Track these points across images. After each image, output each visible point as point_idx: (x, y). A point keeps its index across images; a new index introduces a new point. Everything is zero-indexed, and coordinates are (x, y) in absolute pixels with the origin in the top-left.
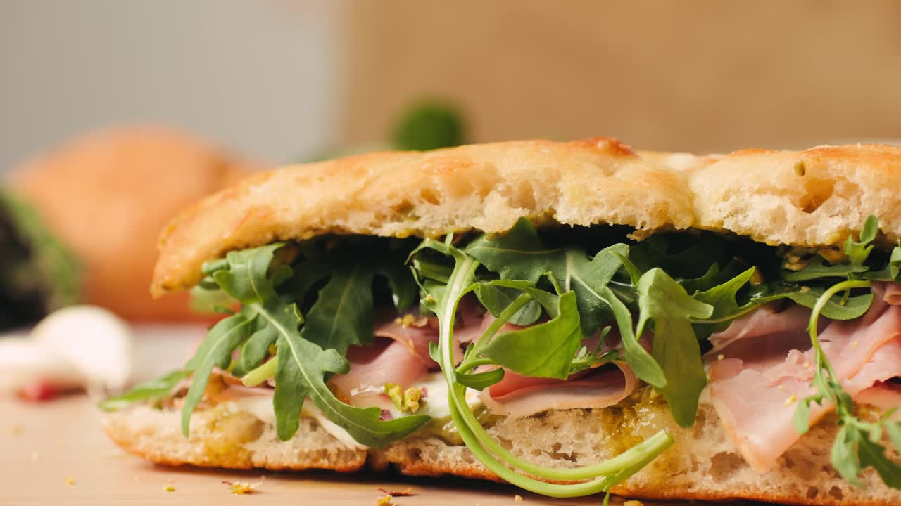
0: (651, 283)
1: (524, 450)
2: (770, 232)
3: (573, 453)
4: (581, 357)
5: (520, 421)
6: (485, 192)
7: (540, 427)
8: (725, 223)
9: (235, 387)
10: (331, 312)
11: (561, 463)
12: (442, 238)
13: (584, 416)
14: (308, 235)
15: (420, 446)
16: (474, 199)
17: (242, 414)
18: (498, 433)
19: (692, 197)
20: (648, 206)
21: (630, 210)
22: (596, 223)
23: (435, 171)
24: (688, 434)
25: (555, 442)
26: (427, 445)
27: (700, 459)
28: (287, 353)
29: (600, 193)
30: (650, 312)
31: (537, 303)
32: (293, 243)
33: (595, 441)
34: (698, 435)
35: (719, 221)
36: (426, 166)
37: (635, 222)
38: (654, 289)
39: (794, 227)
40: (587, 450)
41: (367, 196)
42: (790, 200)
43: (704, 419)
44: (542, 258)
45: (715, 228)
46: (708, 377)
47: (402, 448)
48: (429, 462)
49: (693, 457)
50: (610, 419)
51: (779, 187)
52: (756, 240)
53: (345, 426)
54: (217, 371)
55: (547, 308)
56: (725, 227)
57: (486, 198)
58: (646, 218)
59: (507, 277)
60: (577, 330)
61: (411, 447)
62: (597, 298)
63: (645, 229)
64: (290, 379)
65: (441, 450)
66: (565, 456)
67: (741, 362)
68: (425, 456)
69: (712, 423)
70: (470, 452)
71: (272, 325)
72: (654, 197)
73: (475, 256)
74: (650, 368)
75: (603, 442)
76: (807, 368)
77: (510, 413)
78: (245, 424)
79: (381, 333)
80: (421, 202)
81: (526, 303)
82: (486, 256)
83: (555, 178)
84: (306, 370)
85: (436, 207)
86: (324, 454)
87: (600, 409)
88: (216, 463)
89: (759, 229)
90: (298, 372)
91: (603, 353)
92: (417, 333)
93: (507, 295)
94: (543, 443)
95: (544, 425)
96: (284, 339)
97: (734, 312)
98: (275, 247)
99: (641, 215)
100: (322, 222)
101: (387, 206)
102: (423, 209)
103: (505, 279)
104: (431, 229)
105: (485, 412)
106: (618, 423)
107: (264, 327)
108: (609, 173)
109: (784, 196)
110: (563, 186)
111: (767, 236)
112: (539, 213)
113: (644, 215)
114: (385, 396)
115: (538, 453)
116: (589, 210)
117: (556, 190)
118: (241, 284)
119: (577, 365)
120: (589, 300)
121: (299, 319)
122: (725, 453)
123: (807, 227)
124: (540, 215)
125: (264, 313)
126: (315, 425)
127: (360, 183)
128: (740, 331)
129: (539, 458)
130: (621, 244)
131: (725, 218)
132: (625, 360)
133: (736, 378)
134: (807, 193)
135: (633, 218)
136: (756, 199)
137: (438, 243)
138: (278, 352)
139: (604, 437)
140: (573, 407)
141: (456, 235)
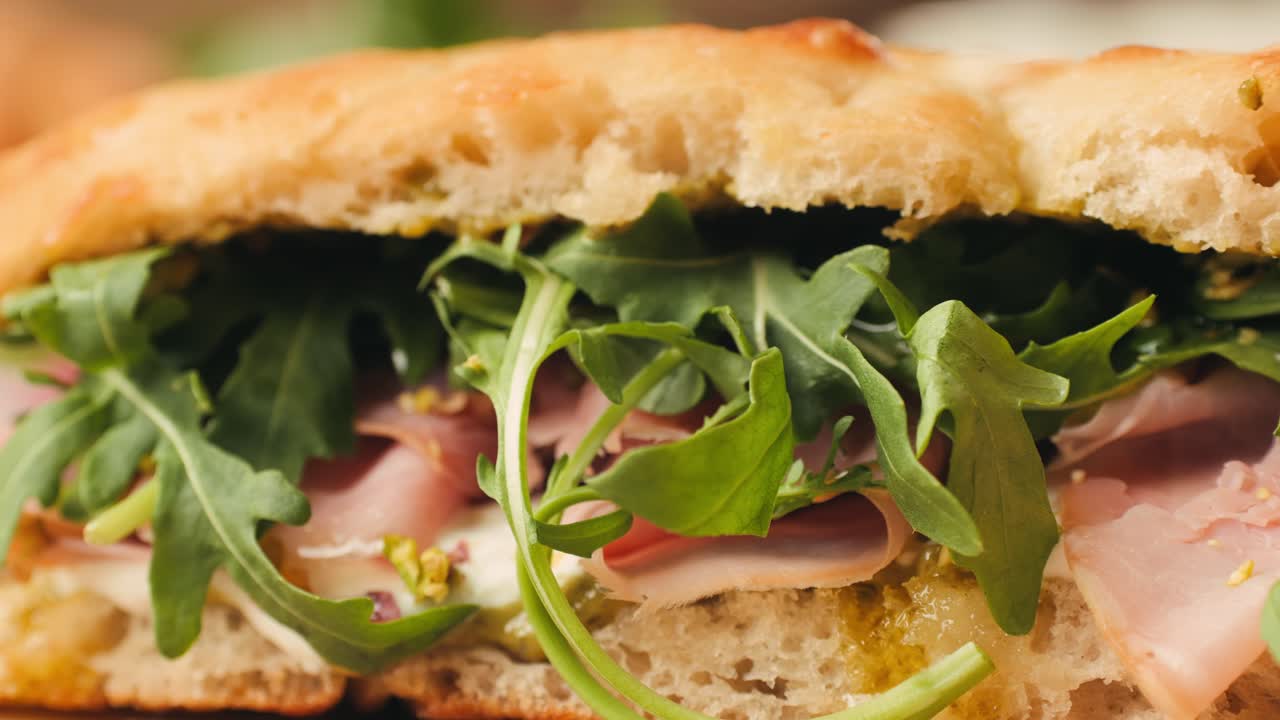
0: (943, 335)
1: (676, 672)
2: (1185, 225)
3: (778, 680)
4: (793, 482)
5: (667, 616)
6: (585, 139)
7: (707, 625)
8: (1088, 206)
9: (69, 544)
10: (268, 389)
11: (753, 701)
12: (497, 236)
13: (800, 603)
14: (219, 233)
15: (457, 663)
16: (563, 153)
17: (87, 596)
18: (620, 639)
19: (1014, 148)
20: (926, 167)
21: (890, 177)
22: (818, 202)
23: (481, 96)
24: (1022, 643)
25: (739, 658)
26: (473, 662)
27: (1047, 693)
28: (177, 478)
29: (826, 142)
30: (945, 397)
31: (695, 371)
32: (188, 249)
33: (824, 655)
34: (1040, 645)
35: (1075, 200)
36: (461, 87)
37: (901, 202)
38: (949, 346)
39: (1237, 215)
40: (808, 672)
41: (341, 148)
42: (1227, 155)
43: (1054, 608)
44: (704, 276)
45: (1066, 214)
46: (1058, 520)
47: (421, 668)
48: (475, 696)
49: (1031, 689)
50: (852, 609)
51: (1204, 132)
52: (1153, 240)
53: (301, 630)
54: (33, 507)
55: (716, 378)
56: (1089, 212)
57: (588, 153)
58: (923, 192)
59: (634, 316)
60: (786, 430)
61: (439, 664)
62: (820, 358)
63: (922, 214)
64: (185, 529)
65: (501, 672)
66: (761, 686)
67: (1122, 486)
68: (469, 685)
69: (1069, 618)
70: (559, 678)
71: (146, 418)
72: (940, 149)
73: (568, 273)
74: (944, 514)
75: (842, 658)
76: (1264, 501)
77: (645, 598)
78: (92, 616)
79: (372, 426)
80: (452, 161)
81: (672, 370)
82: (588, 272)
83: (733, 108)
84: (219, 514)
85: (481, 171)
86: (257, 679)
87: (834, 590)
88: (33, 696)
89: (1159, 220)
90: (202, 519)
91: (838, 472)
92: (447, 427)
93: (632, 353)
94: (716, 659)
95: (716, 620)
96: (171, 447)
97: (1107, 386)
98: (152, 255)
99: (913, 187)
100: (247, 205)
101: (381, 170)
102: (455, 176)
103: (629, 320)
104: (473, 218)
105: (591, 595)
106: (872, 620)
107: (128, 418)
108: (841, 100)
109: (1214, 150)
110: (749, 127)
111: (1177, 233)
112: (696, 181)
113: (919, 188)
114: (384, 560)
115: (704, 679)
116: (804, 177)
117: (733, 135)
118: (82, 331)
119: (786, 500)
120: (803, 363)
121: (203, 405)
122: (1099, 681)
123: (1264, 216)
124: (700, 186)
125: (128, 390)
126: (236, 619)
127: (323, 124)
128: (1118, 421)
129: (707, 690)
130: (870, 248)
131: (1088, 195)
132: (884, 487)
133: (1117, 525)
134: (1262, 144)
135: (896, 193)
136: (1155, 157)
137: (489, 247)
138: (160, 471)
139: (844, 647)
140: (777, 585)
141: (526, 229)
